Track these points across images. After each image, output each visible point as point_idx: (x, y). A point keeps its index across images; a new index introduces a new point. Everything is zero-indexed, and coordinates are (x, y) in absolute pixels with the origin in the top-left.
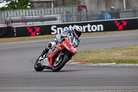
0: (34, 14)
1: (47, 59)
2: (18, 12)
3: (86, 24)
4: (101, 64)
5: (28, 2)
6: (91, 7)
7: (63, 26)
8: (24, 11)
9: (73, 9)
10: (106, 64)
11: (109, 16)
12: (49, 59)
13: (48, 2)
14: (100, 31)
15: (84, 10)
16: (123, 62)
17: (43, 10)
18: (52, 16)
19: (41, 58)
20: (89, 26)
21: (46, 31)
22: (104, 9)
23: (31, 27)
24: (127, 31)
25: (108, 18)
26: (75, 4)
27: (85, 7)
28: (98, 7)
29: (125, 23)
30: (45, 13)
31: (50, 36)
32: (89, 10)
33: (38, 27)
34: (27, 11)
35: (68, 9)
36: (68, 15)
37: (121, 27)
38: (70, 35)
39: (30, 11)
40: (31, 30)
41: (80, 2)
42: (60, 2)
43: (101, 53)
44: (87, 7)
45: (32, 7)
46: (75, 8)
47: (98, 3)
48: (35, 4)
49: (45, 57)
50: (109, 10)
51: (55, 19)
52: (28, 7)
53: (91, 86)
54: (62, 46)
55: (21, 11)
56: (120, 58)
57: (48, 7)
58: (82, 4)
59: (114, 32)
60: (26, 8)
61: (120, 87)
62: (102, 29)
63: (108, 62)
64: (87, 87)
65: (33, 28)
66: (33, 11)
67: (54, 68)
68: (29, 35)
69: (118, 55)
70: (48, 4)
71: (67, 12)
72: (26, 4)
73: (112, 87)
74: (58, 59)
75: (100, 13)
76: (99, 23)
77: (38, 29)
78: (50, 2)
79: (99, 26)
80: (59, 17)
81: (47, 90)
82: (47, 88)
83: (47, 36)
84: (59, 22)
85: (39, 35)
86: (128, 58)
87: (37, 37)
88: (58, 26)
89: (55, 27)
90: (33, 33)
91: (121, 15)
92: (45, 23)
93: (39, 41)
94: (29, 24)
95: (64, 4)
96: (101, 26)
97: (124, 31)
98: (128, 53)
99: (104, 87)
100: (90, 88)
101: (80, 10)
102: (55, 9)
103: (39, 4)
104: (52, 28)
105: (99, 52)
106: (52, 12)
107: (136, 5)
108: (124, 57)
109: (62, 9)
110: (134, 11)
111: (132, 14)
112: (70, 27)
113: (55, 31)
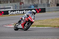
0: (1, 6)
3: (23, 10)
6: (26, 3)
7: (14, 11)
9: (18, 4)
11: (33, 7)
13: (7, 1)
15: (23, 4)
16: (39, 26)
17: (5, 4)
19: (17, 25)
20: (25, 11)
21: (6, 13)
22: (31, 4)
24: (41, 13)
26: (19, 2)
27: (23, 3)
28: (29, 3)
30: (6, 5)
31: (8, 15)
32: (24, 4)
33: (3, 11)
35: (16, 4)
36: (16, 6)
37: (38, 11)
38: (31, 14)
41: (21, 1)
42: (12, 1)
44: (24, 3)
46: (19, 3)
47: (29, 1)
48: (2, 2)
50: (33, 4)
51: (10, 8)
54: (28, 19)
56: (38, 25)
57: (7, 3)
61: (38, 37)
69: (37, 23)
70: (7, 2)
71: (15, 5)
73: (34, 37)
74: (26, 25)
75: (29, 5)
76: (29, 10)
77: (3, 12)
78: (8, 1)
80: (12, 7)
81: (7, 38)
84: (12, 9)
86: (41, 24)
88: (12, 11)
89: (10, 11)
91: (38, 6)
92: (6, 10)
93: (3, 17)
95: (14, 2)
97: (39, 13)
98: (41, 22)
100: (25, 37)
101: (21, 4)
102: (10, 4)
103: (3, 2)
104: (9, 12)
106: (9, 5)
107: (45, 2)
108: (40, 24)
109: (13, 4)
110: (44, 5)
111: (43, 6)
112: (17, 11)
113: (10, 13)
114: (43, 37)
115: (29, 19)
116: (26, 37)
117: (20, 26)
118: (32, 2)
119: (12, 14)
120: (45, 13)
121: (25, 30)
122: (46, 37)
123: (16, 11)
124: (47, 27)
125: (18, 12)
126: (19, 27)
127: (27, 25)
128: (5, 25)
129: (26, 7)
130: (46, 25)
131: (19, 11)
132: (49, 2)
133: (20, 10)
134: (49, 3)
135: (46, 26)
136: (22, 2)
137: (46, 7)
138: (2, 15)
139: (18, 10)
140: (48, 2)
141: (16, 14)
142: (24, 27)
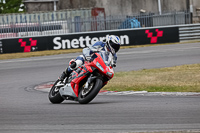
0: (28, 20)
1: (69, 85)
2: (5, 17)
3: (104, 35)
4: (125, 93)
5: (20, 2)
6: (112, 11)
7: (70, 38)
8: (14, 16)
9: (85, 14)
10: (133, 93)
11: (137, 23)
12: (73, 86)
13: (48, 3)
14: (125, 45)
15: (102, 15)
16: (157, 89)
17: (42, 15)
18: (55, 22)
21: (46, 44)
22: (130, 14)
23: (24, 39)
24: (162, 45)
25: (136, 26)
26: (88, 6)
27: (102, 10)
28: (121, 10)
29: (160, 33)
30: (45, 19)
31: (52, 52)
32: (108, 14)
33: (34, 39)
34: (19, 16)
35: (78, 13)
36: (78, 22)
37: (154, 39)
38: (103, 49)
39: (23, 16)
40: (24, 44)
41: (95, 3)
42: (67, 2)
43: (126, 77)
44: (106, 10)
45: (26, 10)
46: (88, 12)
47: (122, 4)
48: (30, 6)
49: (67, 82)
50: (137, 14)
51: (59, 27)
52: (21, 10)
53: (111, 123)
54: (93, 66)
55: (10, 16)
56: (153, 84)
57: (49, 10)
58: (98, 6)
59: (145, 46)
60: (17, 11)
61: (154, 126)
62: (127, 42)
63: (135, 90)
64: (105, 126)
65: (27, 41)
66: (28, 15)
67: (81, 99)
68: (22, 50)
69: (150, 79)
70: (49, 6)
71: (77, 17)
72: (17, 5)
74: (87, 85)
75: (124, 19)
76: (123, 33)
77: (34, 42)
78: (52, 2)
79: (122, 37)
80: (64, 24)
81: (47, 130)
82: (47, 127)
83: (48, 52)
84: (64, 32)
85: (36, 50)
86: (164, 83)
87: (33, 53)
88: (64, 37)
89: (59, 38)
90: (27, 48)
91: (155, 21)
92: (45, 34)
93: (35, 59)
94: (21, 35)
95: (72, 6)
96: (126, 37)
97: (159, 45)
98: (165, 76)
99: (129, 126)
100: (110, 126)
101: (95, 14)
102: (60, 13)
103: (36, 6)
104: (55, 41)
105: (122, 76)
106: (55, 17)
107: (176, 7)
108: (159, 83)
109: (69, 13)
110: (174, 16)
111: (170, 20)
112: (81, 39)
113: (59, 45)
114: (171, 126)
115: (95, 66)
116: (114, 126)
117: (68, 90)
118: (134, 8)
119: (67, 48)
120: (177, 44)
121: (82, 103)
122: (179, 126)
123: (77, 37)
124: (185, 94)
125: (85, 43)
126: (65, 93)
127: (89, 85)
128: (41, 85)
129: (113, 26)
130: (182, 84)
131: (88, 39)
132: (191, 6)
133: (92, 36)
134: (191, 10)
135: (182, 89)
136: (100, 7)
137: (182, 26)
138: (32, 51)
139: (84, 36)
140: (188, 7)
141: (80, 47)
142: (79, 92)
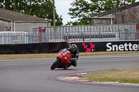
2: (77, 27)
8: (83, 27)
9: (131, 27)
17: (102, 27)
18: (110, 33)
26: (134, 22)
34: (86, 27)
36: (126, 33)
42: (120, 19)
46: (134, 26)
48: (95, 21)
51: (113, 36)
55: (80, 27)
65: (88, 44)
66: (92, 27)
68: (84, 51)
70: (108, 21)
78: (110, 19)
80: (117, 34)
89: (110, 44)
90: (88, 49)
95: (123, 22)
104: (107, 45)
106: (111, 29)
109: (120, 26)
112: (126, 45)
113: (110, 48)
123: (123, 43)
131: (130, 45)
141: (125, 50)
